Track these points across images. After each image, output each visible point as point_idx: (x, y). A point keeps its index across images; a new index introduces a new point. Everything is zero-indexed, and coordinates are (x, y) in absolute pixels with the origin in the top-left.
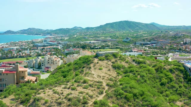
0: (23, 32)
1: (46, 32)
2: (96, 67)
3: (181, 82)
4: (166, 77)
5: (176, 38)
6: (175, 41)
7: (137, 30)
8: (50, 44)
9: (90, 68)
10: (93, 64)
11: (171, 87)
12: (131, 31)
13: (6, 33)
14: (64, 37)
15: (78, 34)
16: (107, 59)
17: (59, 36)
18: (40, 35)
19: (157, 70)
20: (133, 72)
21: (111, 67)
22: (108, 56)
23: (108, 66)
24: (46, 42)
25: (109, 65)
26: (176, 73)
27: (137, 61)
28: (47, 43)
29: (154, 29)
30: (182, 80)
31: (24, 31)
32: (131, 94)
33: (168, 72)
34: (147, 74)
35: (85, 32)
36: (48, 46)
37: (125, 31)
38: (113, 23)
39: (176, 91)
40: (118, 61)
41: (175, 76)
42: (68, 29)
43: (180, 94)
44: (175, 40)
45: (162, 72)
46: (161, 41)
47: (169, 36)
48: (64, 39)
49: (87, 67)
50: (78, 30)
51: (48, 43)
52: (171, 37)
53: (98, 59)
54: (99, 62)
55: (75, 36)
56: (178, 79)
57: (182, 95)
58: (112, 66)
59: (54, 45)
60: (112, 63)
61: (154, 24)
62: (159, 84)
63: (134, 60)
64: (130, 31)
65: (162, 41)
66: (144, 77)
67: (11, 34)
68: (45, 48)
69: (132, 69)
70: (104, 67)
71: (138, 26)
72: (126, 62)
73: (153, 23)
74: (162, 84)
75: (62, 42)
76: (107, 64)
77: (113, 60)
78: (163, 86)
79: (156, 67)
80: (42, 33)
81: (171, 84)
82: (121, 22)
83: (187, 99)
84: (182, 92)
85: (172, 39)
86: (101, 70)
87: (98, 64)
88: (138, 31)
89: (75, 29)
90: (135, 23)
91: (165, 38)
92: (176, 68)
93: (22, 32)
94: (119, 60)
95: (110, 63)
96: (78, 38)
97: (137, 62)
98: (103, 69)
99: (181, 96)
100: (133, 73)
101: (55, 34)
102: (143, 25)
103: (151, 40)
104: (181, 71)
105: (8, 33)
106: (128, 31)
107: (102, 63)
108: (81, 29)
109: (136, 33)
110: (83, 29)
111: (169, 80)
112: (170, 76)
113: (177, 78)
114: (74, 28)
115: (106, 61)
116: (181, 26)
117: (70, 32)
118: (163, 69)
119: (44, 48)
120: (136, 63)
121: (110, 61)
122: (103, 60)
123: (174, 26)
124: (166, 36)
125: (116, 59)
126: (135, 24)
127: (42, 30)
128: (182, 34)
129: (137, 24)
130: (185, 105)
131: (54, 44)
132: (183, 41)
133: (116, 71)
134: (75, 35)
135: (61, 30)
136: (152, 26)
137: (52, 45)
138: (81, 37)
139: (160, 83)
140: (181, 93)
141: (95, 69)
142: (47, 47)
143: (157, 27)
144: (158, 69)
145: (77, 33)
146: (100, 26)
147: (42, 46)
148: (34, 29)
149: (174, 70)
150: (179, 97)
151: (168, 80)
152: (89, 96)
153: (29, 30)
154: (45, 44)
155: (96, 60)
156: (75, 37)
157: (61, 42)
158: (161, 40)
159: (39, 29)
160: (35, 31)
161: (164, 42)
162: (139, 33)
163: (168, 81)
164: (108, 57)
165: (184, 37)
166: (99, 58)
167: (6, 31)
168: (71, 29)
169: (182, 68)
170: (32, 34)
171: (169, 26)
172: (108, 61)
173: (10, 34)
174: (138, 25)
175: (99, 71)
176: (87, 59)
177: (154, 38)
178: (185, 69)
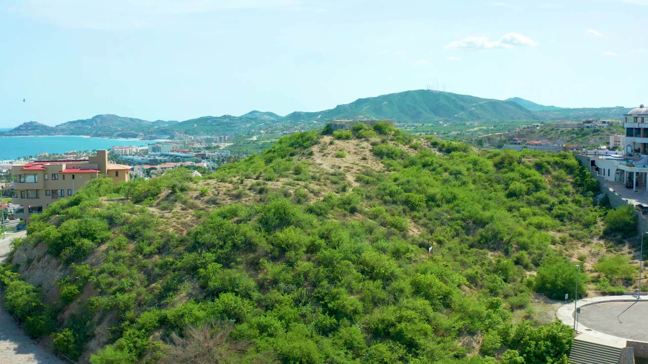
0: (78, 128)
1: (156, 127)
2: (326, 151)
3: (567, 194)
4: (524, 180)
5: (584, 135)
6: (582, 143)
7: (462, 119)
8: (171, 156)
9: (311, 154)
10: (319, 145)
11: (535, 202)
12: (441, 122)
13: (18, 130)
14: (216, 142)
15: (262, 131)
16: (359, 137)
17: (199, 138)
18: (135, 136)
19: (499, 166)
20: (430, 165)
21: (368, 153)
22: (361, 129)
23: (362, 151)
24: (157, 153)
25: (363, 148)
26: (554, 173)
27: (443, 146)
28: (161, 155)
29: (519, 118)
30: (570, 188)
31: (80, 125)
32: (421, 196)
33: (530, 169)
34: (468, 169)
35: (286, 127)
36: (165, 162)
37: (421, 124)
38: (379, 97)
39: (550, 209)
40: (388, 142)
41: (551, 179)
42: (229, 117)
43: (560, 217)
44: (580, 140)
45: (513, 170)
46: (536, 142)
47: (562, 129)
48: (218, 147)
49: (303, 154)
50: (263, 121)
51: (166, 155)
52: (569, 132)
53: (334, 136)
54: (337, 142)
55: (255, 138)
56: (559, 186)
57: (565, 220)
58: (371, 151)
59: (186, 159)
60: (373, 144)
61: (519, 103)
62: (502, 195)
63: (434, 145)
64: (437, 123)
65: (540, 145)
66: (459, 176)
67: (38, 134)
68: (158, 167)
69: (427, 158)
70: (349, 152)
71: (463, 109)
72: (411, 147)
73: (516, 98)
74: (512, 195)
75: (211, 154)
76: (357, 147)
77: (377, 139)
78: (514, 198)
79: (497, 159)
80: (143, 131)
81: (538, 194)
82: (407, 94)
83: (581, 227)
84: (565, 212)
85: (572, 138)
86: (342, 157)
87: (333, 146)
88: (465, 125)
89: (252, 117)
90: (453, 98)
91: (550, 137)
92: (556, 163)
93: (72, 127)
94: (392, 140)
95: (365, 144)
96: (264, 144)
97: (444, 149)
98: (347, 156)
99: (562, 221)
100: (432, 168)
101: (186, 133)
102: (482, 106)
103: (505, 142)
104: (570, 169)
105: (27, 130)
106: (430, 125)
107: (342, 144)
108: (272, 119)
109: (457, 128)
110: (279, 119)
111: (532, 186)
112: (534, 178)
113: (556, 183)
114: (250, 116)
115: (356, 142)
116: (609, 109)
117: (237, 128)
118: (515, 163)
119: (155, 166)
120: (440, 150)
121: (367, 140)
122: (347, 138)
123: (584, 110)
124: (552, 130)
125: (384, 137)
126: (454, 101)
127: (140, 121)
128: (604, 122)
129: (461, 103)
130: (571, 238)
131: (187, 157)
132: (608, 143)
133: (382, 163)
134: (253, 134)
135: (203, 121)
136: (509, 106)
137: (178, 161)
138: (273, 140)
139: (507, 192)
140: (563, 215)
141: (324, 155)
142: (163, 165)
143: (529, 112)
144: (502, 163)
145: (260, 129)
146: (338, 106)
147: (146, 164)
148: (114, 118)
149: (549, 167)
150: (558, 221)
151: (529, 185)
152: (312, 192)
153: (99, 121)
154: (157, 158)
155: (327, 139)
156: (254, 142)
157: (207, 153)
158: (538, 140)
159: (131, 119)
160: (119, 125)
161: (547, 145)
162: (468, 128)
163: (528, 189)
164: (360, 131)
165: (609, 130)
166: (335, 132)
167: (21, 123)
168: (241, 118)
169: (572, 161)
170: (107, 135)
171: (569, 110)
172: (361, 142)
173: (32, 134)
174: (465, 105)
175: (337, 159)
176: (302, 137)
177: (513, 137)
178: (580, 163)
